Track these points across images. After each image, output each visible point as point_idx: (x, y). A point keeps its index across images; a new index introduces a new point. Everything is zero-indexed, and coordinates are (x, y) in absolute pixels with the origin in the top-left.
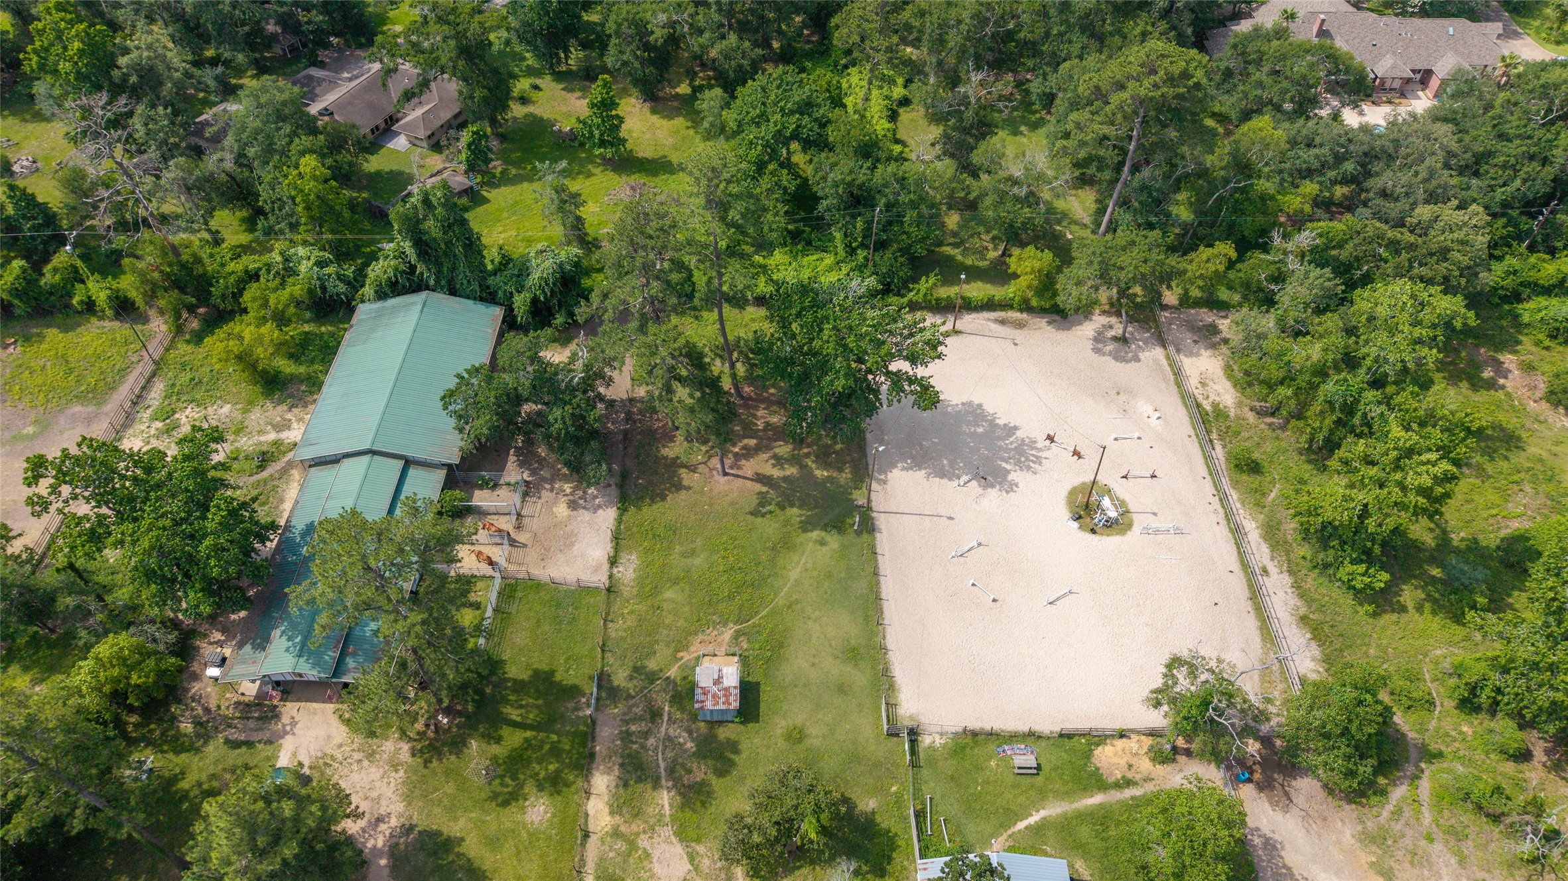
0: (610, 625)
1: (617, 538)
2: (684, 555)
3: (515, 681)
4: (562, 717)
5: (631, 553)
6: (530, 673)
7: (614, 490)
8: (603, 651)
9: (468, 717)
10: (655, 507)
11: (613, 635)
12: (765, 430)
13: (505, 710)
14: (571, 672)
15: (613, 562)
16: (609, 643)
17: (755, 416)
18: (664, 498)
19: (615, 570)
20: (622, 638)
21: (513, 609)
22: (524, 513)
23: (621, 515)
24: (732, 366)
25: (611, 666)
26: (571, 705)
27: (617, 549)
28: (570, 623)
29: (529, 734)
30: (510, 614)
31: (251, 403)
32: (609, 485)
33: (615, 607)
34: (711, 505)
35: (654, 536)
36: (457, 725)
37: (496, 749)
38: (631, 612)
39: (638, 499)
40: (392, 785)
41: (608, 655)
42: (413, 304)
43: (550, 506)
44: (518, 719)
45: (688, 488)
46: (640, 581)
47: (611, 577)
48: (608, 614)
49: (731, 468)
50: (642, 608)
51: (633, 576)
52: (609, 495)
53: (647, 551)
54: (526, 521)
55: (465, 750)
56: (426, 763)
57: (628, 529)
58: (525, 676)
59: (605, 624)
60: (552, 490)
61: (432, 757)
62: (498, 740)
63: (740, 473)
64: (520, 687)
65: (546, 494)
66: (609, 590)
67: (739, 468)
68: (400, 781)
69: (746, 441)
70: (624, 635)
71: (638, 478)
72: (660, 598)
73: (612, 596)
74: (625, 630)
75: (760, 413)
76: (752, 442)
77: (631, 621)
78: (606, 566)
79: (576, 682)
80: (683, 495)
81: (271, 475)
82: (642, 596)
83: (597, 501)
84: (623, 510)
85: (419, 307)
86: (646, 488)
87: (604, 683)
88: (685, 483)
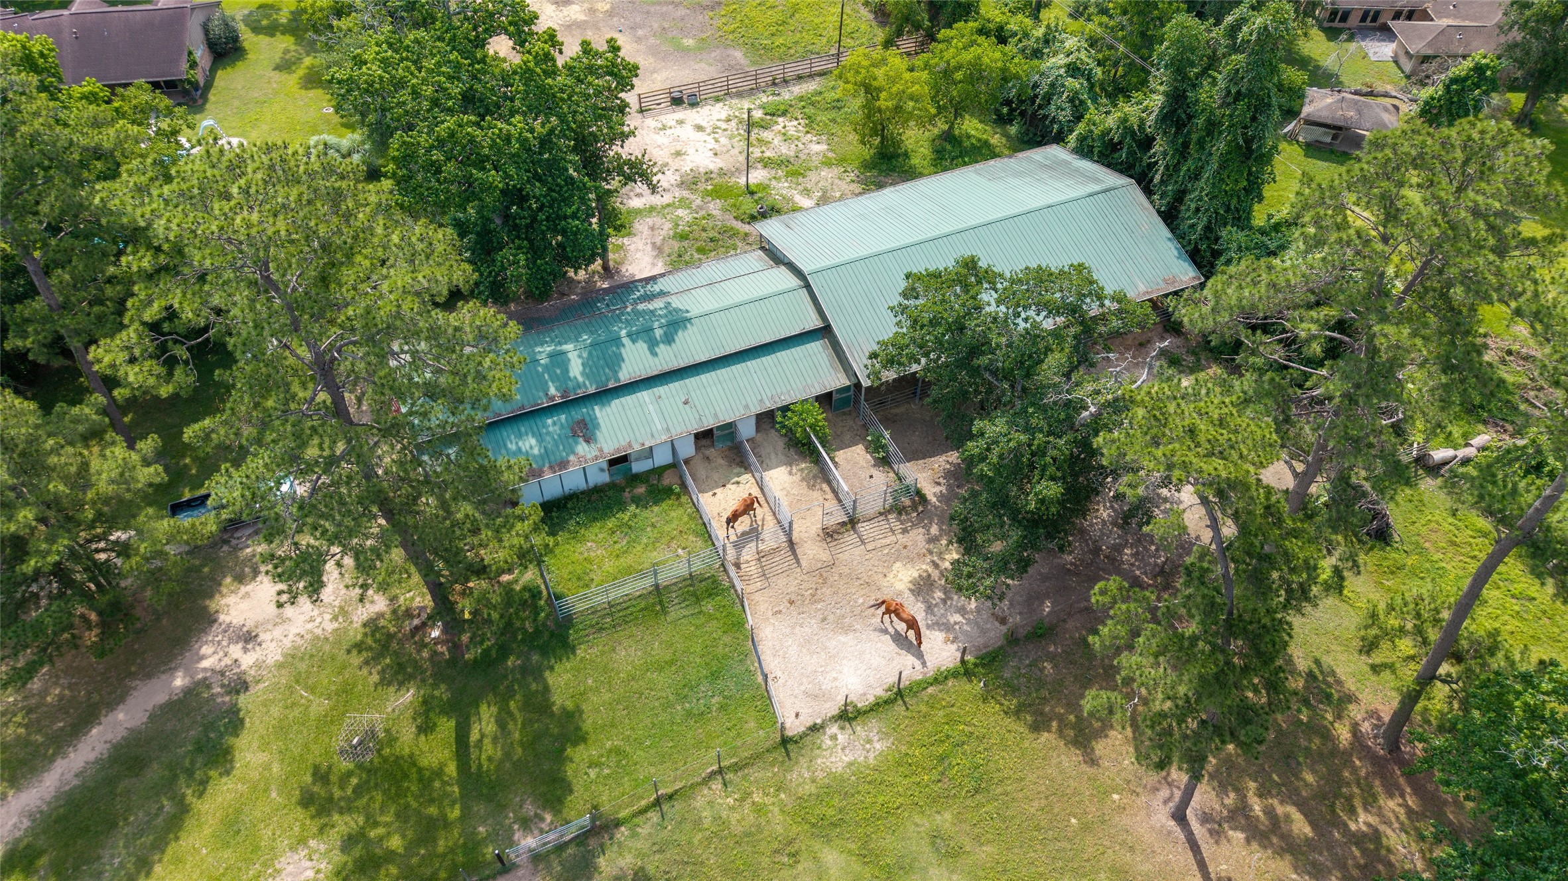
0: (717, 785)
1: (899, 694)
2: (935, 837)
3: (547, 689)
4: (502, 807)
5: (884, 735)
6: (570, 705)
7: (996, 633)
8: (657, 803)
9: (453, 662)
10: (1009, 722)
11: (699, 802)
12: (1358, 839)
13: (483, 708)
14: (593, 773)
15: (848, 715)
16: (678, 805)
17: (1370, 802)
18: (1037, 727)
19: (833, 729)
20: (697, 823)
21: (674, 613)
22: (863, 527)
23: (954, 674)
24: (1427, 678)
25: (634, 835)
26: (529, 809)
27: (879, 706)
28: (689, 714)
29: (452, 769)
30: (664, 611)
31: (841, 161)
32: (1003, 621)
33: (756, 773)
34: (1086, 828)
35: (942, 759)
36: (434, 653)
37: (407, 734)
38: (759, 809)
39: (1007, 684)
40: (310, 626)
41: (654, 816)
42: (1097, 180)
43: (903, 555)
44: (474, 736)
45: (1093, 762)
46: (835, 787)
47: (814, 729)
48: (737, 768)
49: (1206, 818)
50: (778, 824)
51: (838, 768)
52: (983, 631)
53: (903, 761)
54: (850, 537)
55: (392, 689)
56: (359, 647)
57: (932, 704)
58: (560, 699)
59: (713, 773)
60: (933, 540)
61: (370, 648)
62: (425, 728)
63: (1207, 848)
64: (539, 704)
65: (917, 537)
66: (785, 741)
67: (1217, 834)
68: (319, 632)
69: (1297, 816)
70: (707, 823)
71: (1052, 658)
72: (817, 845)
73: (779, 754)
74: (717, 818)
75: (1391, 805)
76: (1301, 826)
77: (740, 819)
78: (833, 709)
79: (578, 788)
80: (1069, 759)
81: (746, 235)
82: (801, 810)
83: (957, 618)
84: (965, 671)
85: (1097, 188)
86: (1041, 683)
87: (593, 843)
88: (1100, 747)
